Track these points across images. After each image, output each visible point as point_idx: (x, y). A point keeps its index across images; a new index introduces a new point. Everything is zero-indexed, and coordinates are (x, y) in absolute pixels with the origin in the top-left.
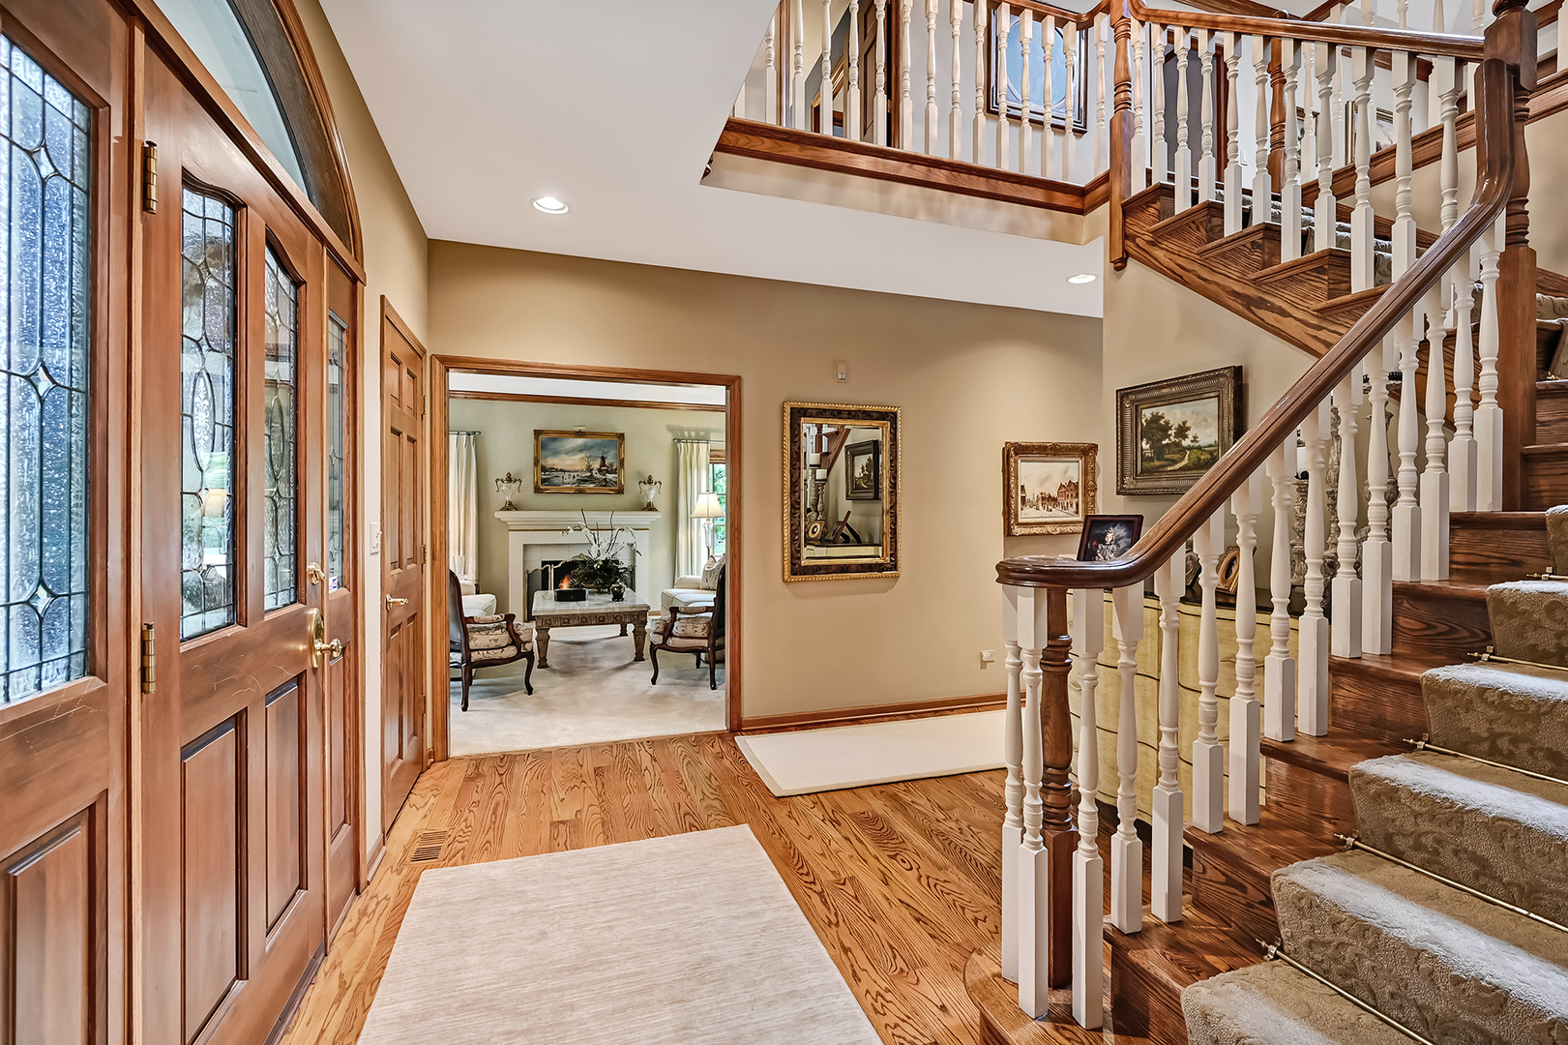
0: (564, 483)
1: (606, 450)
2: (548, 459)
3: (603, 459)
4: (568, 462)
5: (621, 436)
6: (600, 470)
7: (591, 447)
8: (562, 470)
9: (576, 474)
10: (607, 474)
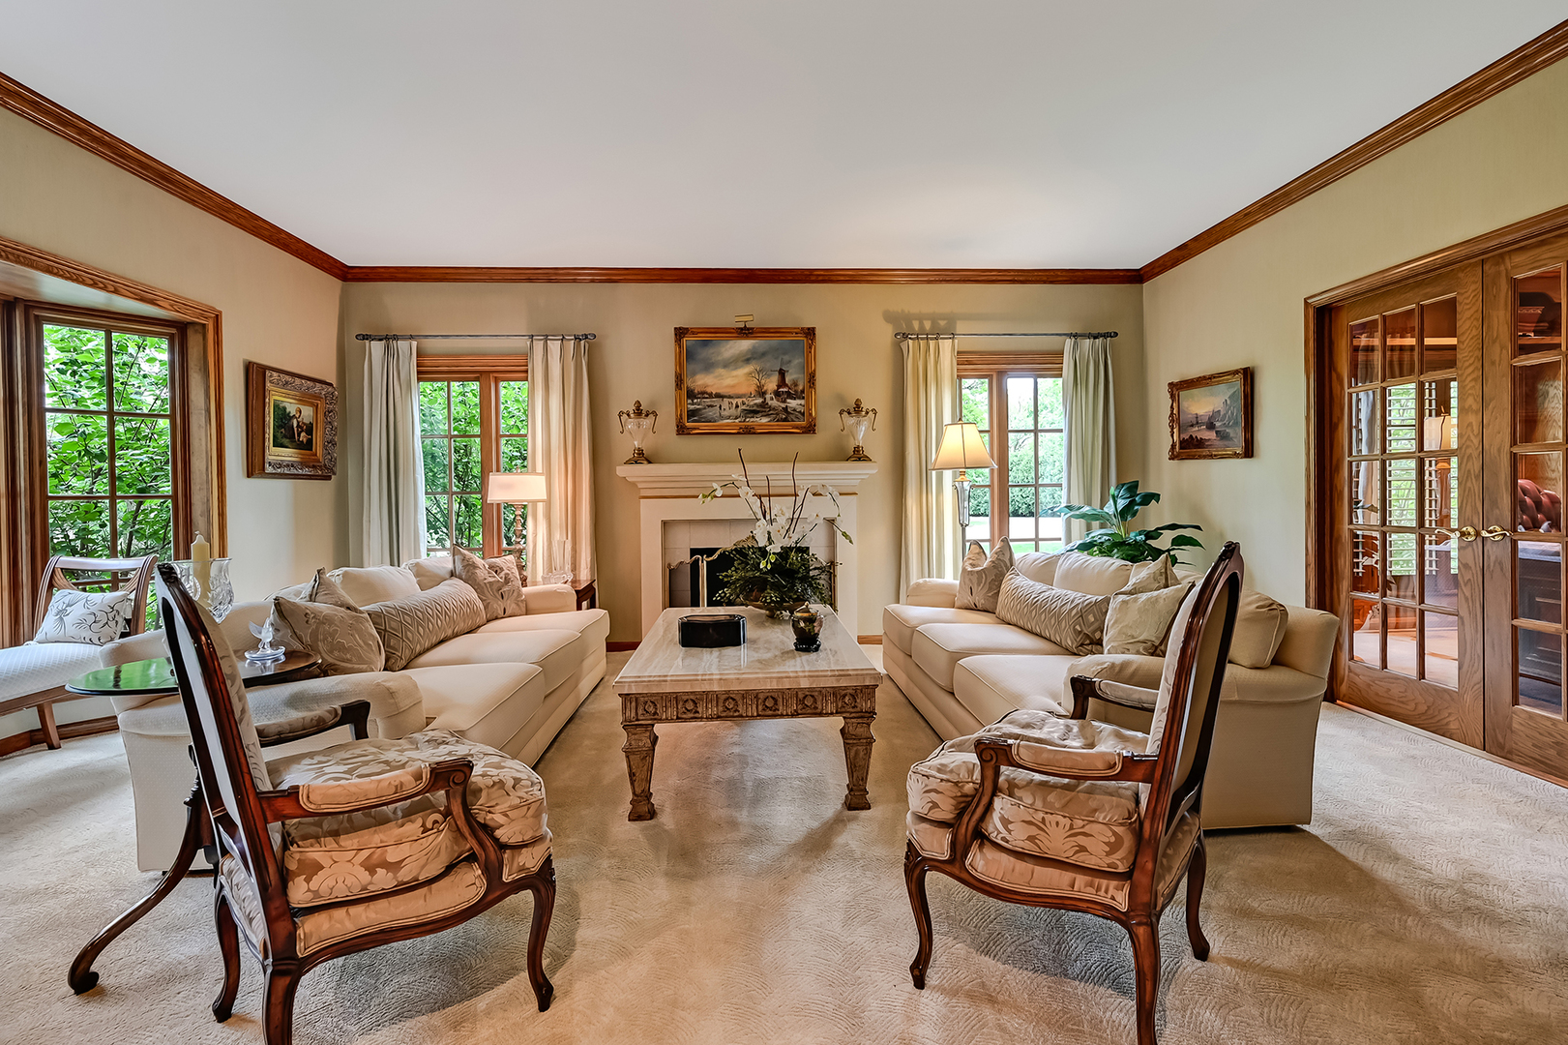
0: (722, 417)
1: (786, 358)
2: (698, 377)
3: (782, 373)
4: (728, 381)
5: (810, 333)
6: (777, 394)
7: (764, 354)
8: (719, 396)
9: (740, 401)
10: (788, 401)
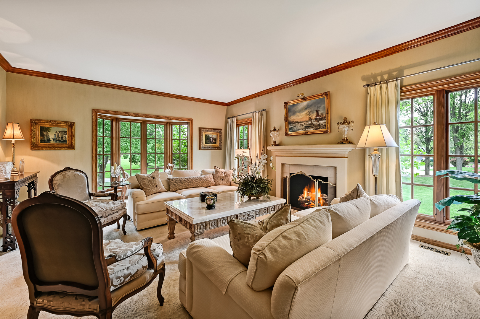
0: (298, 130)
1: (319, 105)
2: (292, 117)
3: (317, 111)
4: (300, 117)
5: (326, 94)
6: (316, 119)
7: (311, 106)
8: (298, 122)
9: (304, 123)
10: (320, 121)
